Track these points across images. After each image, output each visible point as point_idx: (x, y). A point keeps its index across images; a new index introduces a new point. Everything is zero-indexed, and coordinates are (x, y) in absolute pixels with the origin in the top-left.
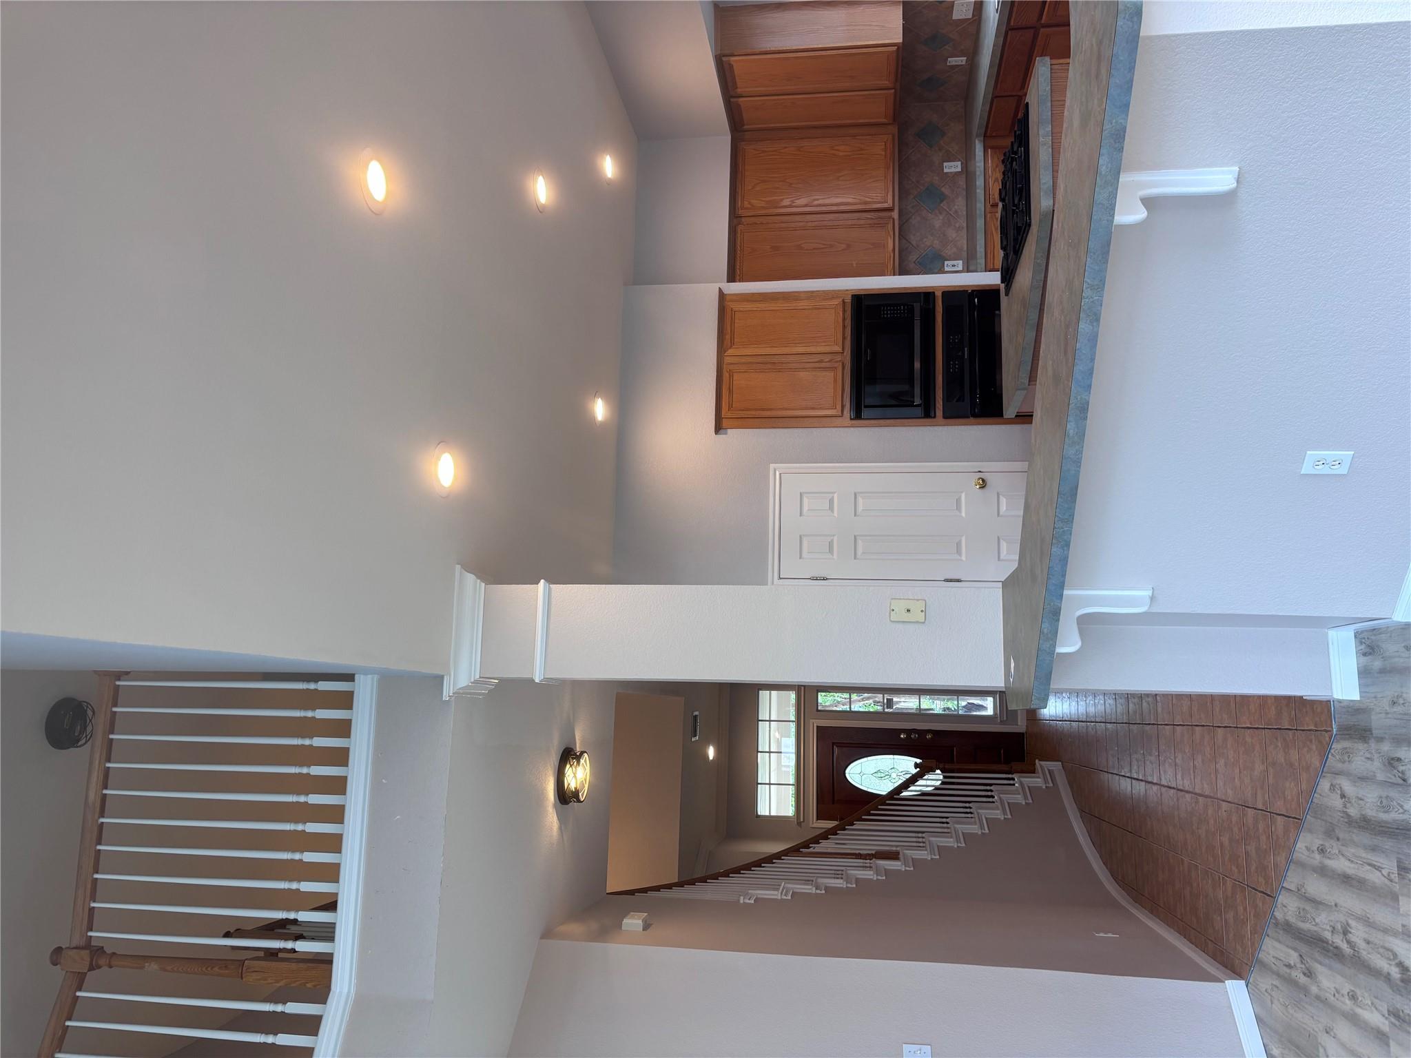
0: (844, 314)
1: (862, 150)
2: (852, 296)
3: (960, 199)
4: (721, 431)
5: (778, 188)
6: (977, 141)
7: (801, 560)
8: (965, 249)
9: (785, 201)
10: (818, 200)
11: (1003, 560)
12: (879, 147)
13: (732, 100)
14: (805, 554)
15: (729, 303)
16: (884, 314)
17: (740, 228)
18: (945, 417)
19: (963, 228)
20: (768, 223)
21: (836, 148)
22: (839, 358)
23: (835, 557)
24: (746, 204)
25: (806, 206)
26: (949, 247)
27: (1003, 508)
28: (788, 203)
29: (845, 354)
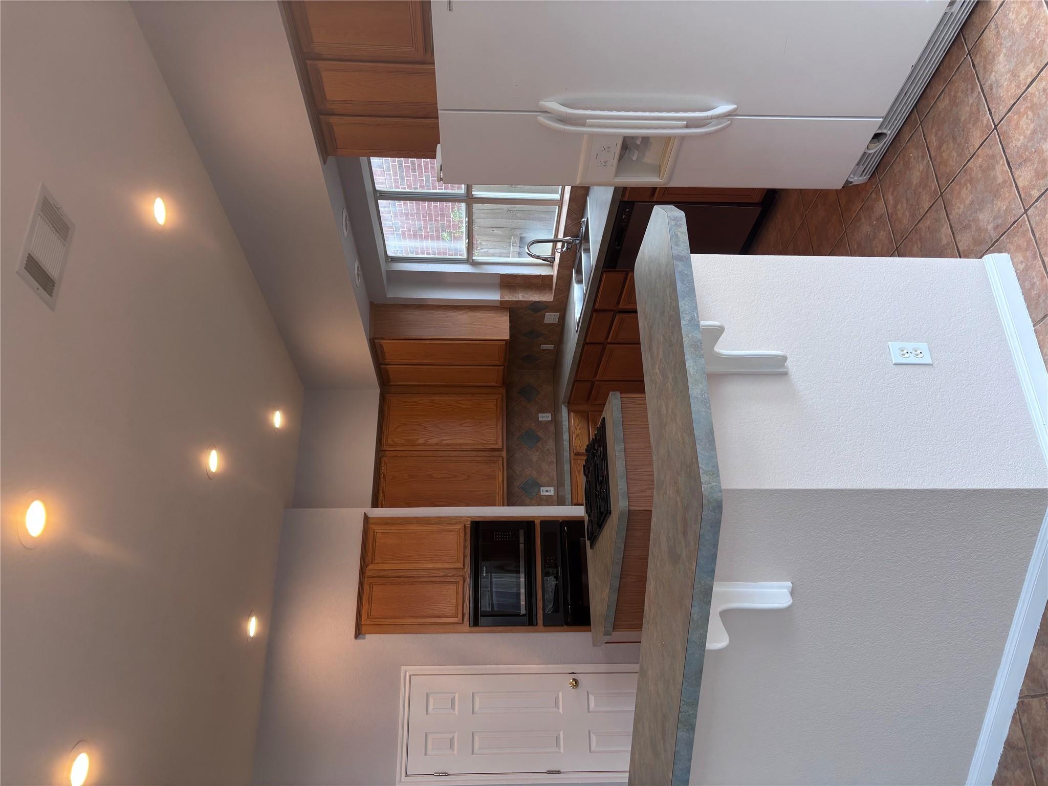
0: (465, 536)
1: (479, 404)
2: (471, 521)
3: (551, 441)
4: (360, 636)
5: (415, 430)
6: (563, 407)
7: (426, 756)
8: (556, 479)
9: (420, 440)
10: (446, 440)
11: (593, 752)
12: (492, 402)
13: (382, 366)
14: (429, 752)
15: (371, 526)
16: (496, 538)
17: (384, 459)
18: (544, 625)
19: (553, 463)
20: (406, 457)
21: (461, 402)
22: (460, 573)
23: (456, 752)
24: (390, 441)
25: (436, 444)
26: (543, 477)
27: (592, 704)
28: (423, 442)
29: (465, 570)
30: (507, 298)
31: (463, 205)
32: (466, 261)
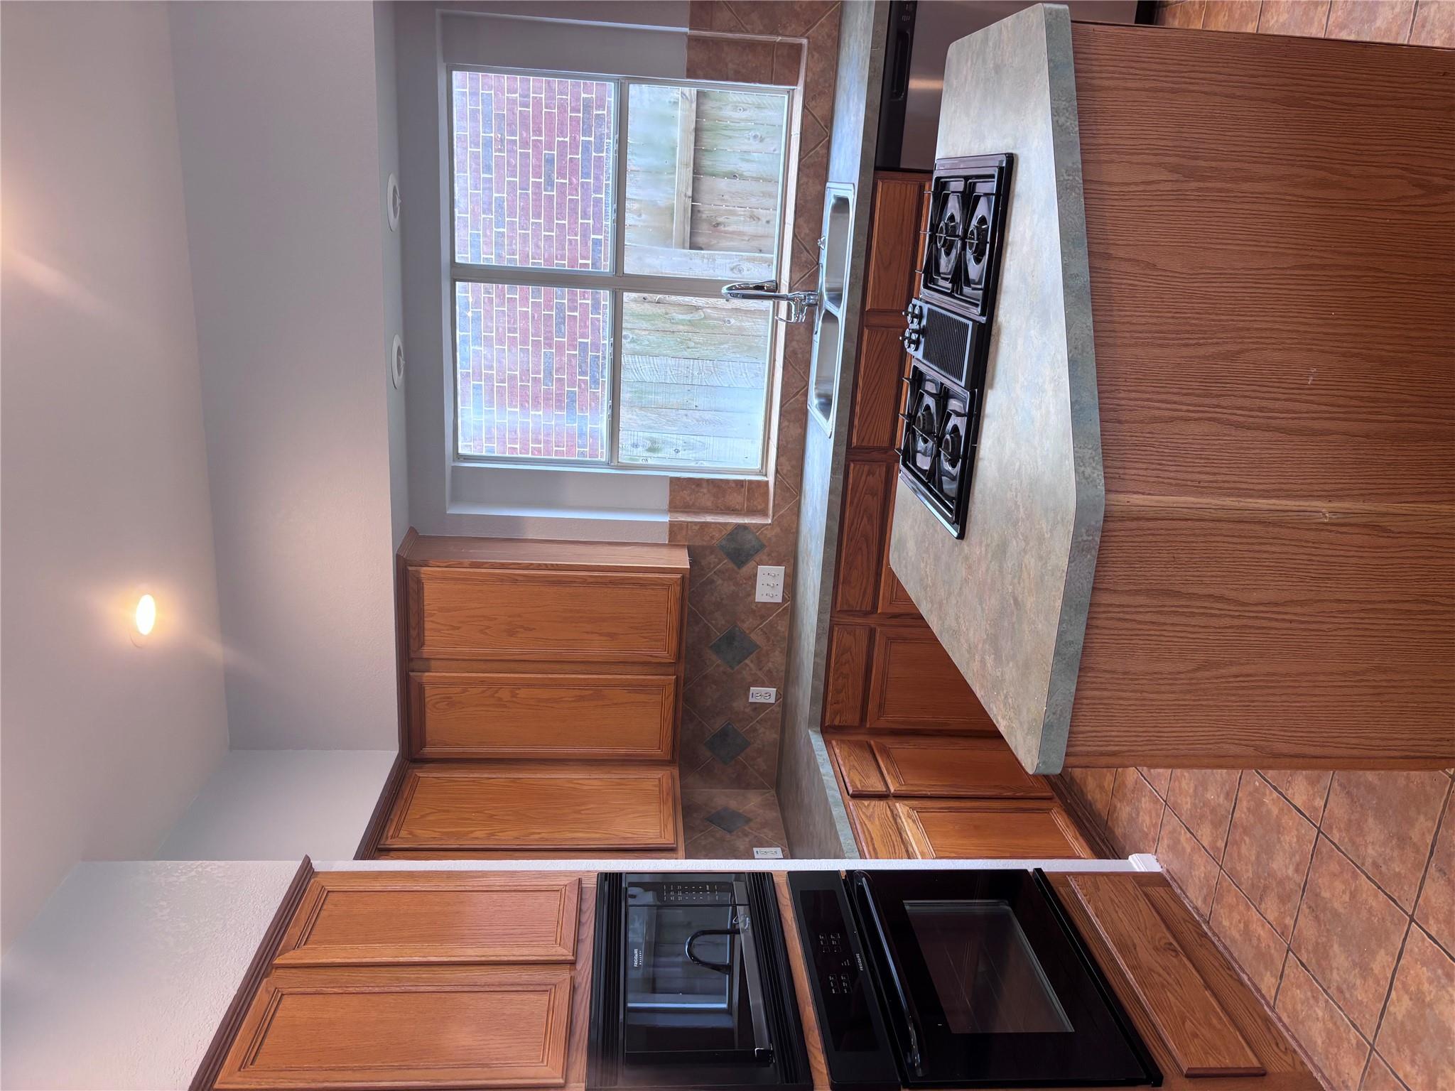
2: (600, 874)
9: (477, 832)
15: (318, 880)
30: (682, 520)
32: (608, 465)
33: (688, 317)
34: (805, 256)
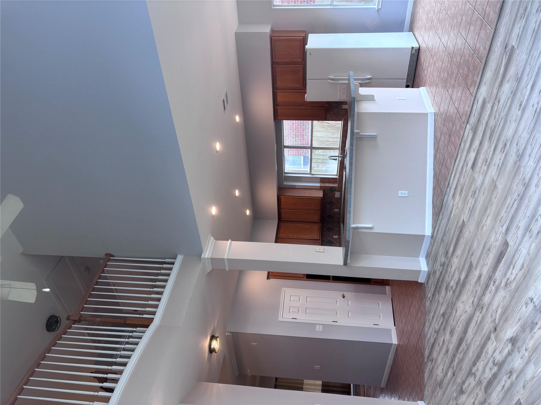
1: (312, 227)
4: (269, 279)
5: (289, 233)
6: (341, 224)
7: (289, 313)
11: (349, 317)
12: (316, 227)
14: (291, 312)
17: (278, 240)
18: (333, 280)
23: (300, 313)
24: (280, 235)
27: (350, 304)
30: (322, 185)
31: (309, 150)
32: (309, 174)
33: (328, 125)
34: (343, 149)
